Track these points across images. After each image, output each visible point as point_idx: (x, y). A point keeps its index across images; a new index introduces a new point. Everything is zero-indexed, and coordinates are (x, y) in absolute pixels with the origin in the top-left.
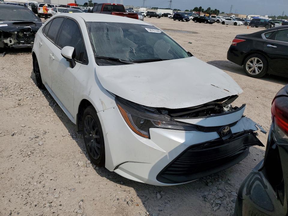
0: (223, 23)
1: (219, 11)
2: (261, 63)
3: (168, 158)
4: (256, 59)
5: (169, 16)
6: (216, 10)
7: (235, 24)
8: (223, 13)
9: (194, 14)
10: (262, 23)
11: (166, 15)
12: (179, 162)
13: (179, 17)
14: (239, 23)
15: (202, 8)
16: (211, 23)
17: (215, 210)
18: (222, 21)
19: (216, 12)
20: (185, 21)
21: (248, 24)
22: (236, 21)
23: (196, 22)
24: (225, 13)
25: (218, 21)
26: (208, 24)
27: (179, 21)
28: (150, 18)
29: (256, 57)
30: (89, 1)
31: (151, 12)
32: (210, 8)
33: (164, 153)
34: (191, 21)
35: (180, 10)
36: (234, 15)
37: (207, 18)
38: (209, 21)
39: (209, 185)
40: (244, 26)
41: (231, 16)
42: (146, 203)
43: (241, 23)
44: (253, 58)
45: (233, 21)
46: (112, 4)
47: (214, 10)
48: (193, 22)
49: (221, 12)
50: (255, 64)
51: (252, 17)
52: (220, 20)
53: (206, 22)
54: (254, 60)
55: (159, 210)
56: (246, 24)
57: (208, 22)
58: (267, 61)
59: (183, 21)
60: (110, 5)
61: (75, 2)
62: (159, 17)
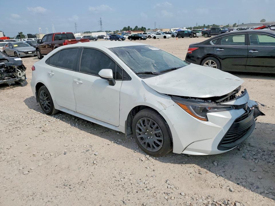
0: (155, 38)
1: (145, 28)
2: (215, 64)
3: (224, 131)
4: (210, 61)
5: (105, 38)
6: (142, 27)
7: (165, 37)
8: (149, 29)
9: (126, 33)
10: (186, 34)
11: (101, 37)
12: (231, 132)
13: (115, 37)
14: (168, 36)
15: (130, 27)
16: (144, 39)
17: (256, 162)
18: (153, 36)
19: (143, 29)
20: (121, 40)
21: (175, 36)
22: (165, 35)
23: (132, 40)
24: (151, 29)
25: (150, 37)
26: (142, 41)
27: (116, 40)
28: (96, 42)
29: (210, 59)
30: (19, 33)
31: (88, 36)
32: (137, 26)
33: (220, 128)
34: (127, 39)
35: (111, 32)
36: (159, 30)
37: (140, 36)
38: (142, 37)
39: (240, 150)
40: (172, 38)
41: (157, 31)
42: (211, 170)
43: (169, 36)
44: (208, 61)
45: (163, 35)
46: (61, 33)
47: (141, 27)
48: (129, 40)
49: (147, 29)
50: (211, 65)
51: (174, 30)
52: (151, 36)
53: (140, 39)
54: (209, 62)
55: (223, 172)
56: (173, 36)
57: (142, 39)
58: (219, 61)
59: (120, 40)
60: (60, 34)
61: (4, 35)
62: (96, 40)
